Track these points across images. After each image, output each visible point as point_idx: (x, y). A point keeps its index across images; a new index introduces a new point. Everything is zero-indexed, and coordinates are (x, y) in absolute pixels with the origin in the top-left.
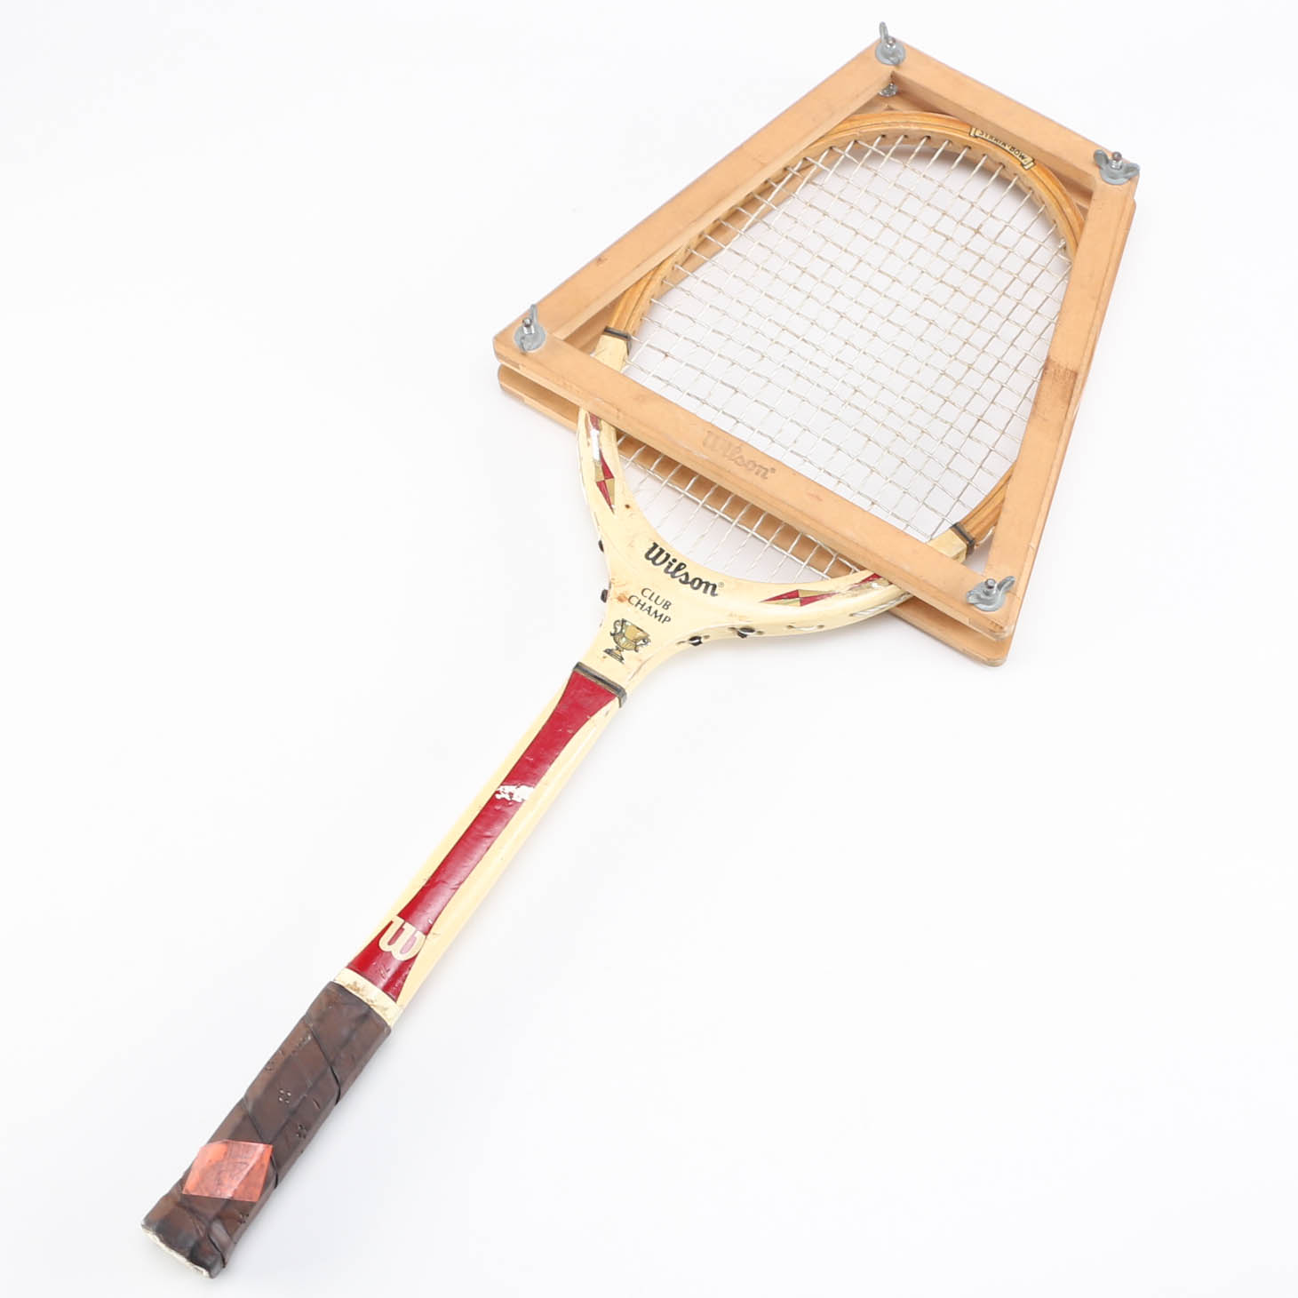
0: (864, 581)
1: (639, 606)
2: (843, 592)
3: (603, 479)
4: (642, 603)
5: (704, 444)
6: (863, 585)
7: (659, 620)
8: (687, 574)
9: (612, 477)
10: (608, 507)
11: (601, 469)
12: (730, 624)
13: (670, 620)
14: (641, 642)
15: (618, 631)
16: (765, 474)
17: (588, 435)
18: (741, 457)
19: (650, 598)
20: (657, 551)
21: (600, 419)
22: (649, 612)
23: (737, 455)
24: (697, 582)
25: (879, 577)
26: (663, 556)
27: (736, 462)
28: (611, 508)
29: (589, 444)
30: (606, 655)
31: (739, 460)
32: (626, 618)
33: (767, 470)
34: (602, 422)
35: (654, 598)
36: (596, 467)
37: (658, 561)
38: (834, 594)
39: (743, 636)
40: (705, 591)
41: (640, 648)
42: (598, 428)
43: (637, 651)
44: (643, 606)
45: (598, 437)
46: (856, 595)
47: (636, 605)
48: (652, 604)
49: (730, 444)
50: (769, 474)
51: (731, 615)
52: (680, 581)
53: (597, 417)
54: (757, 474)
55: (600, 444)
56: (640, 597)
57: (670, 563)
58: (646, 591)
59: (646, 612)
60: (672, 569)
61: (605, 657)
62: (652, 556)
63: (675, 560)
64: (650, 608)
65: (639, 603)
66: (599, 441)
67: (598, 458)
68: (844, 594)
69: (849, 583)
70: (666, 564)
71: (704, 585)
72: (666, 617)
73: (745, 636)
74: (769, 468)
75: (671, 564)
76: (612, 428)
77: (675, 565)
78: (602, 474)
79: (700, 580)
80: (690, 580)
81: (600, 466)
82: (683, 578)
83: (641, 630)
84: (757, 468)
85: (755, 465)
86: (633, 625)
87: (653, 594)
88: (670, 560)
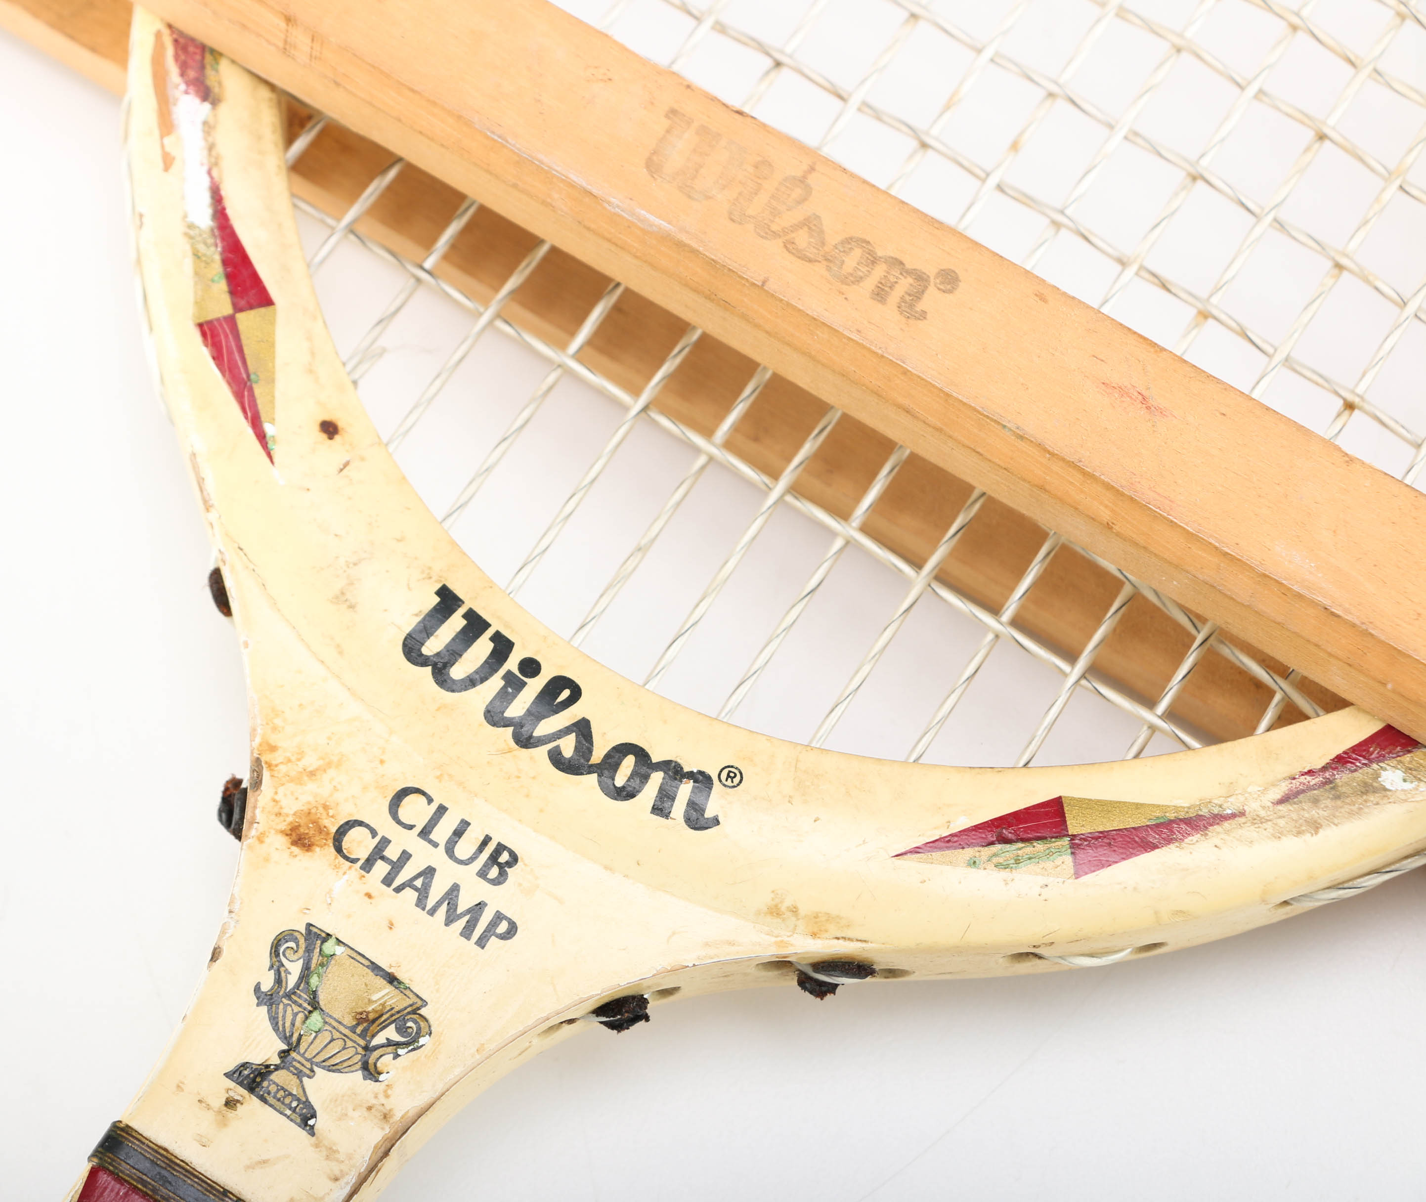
0: (1341, 760)
1: (381, 869)
2: (1253, 807)
3: (228, 310)
4: (393, 853)
5: (652, 166)
6: (1343, 777)
7: (467, 932)
8: (583, 729)
9: (265, 300)
10: (250, 432)
11: (217, 268)
12: (771, 952)
13: (512, 930)
14: (391, 1033)
15: (292, 981)
16: (917, 295)
17: (166, 124)
18: (810, 224)
19: (425, 833)
20: (456, 622)
21: (216, 54)
22: (423, 894)
23: (797, 215)
24: (629, 762)
25: (1408, 743)
26: (483, 647)
27: (789, 246)
28: (261, 437)
29: (168, 161)
30: (240, 1092)
31: (802, 239)
32: (324, 923)
33: (921, 278)
34: (224, 66)
35: (443, 832)
36: (196, 255)
37: (458, 672)
38: (1219, 818)
39: (822, 990)
40: (660, 809)
41: (386, 1062)
42: (206, 94)
43: (371, 1072)
44: (397, 866)
45: (208, 127)
46: (1315, 826)
47: (368, 865)
48: (437, 858)
49: (763, 165)
50: (932, 300)
51: (775, 911)
52: (556, 758)
53: (203, 48)
54: (880, 294)
55: (213, 164)
56: (386, 827)
57: (509, 677)
58: (410, 801)
59: (410, 895)
60: (518, 708)
61: (230, 1104)
62: (432, 646)
63: (531, 667)
64: (429, 872)
65: (378, 854)
66: (211, 148)
67: (204, 219)
68: (1258, 821)
69: (1283, 769)
70: (496, 682)
71: (657, 778)
72: (499, 917)
73: (832, 988)
74: (931, 271)
75: (513, 684)
76: (265, 93)
77: (534, 686)
78: (221, 286)
79: (641, 754)
80: (597, 756)
81: (215, 254)
82: (568, 746)
83: (392, 979)
84: (879, 271)
85: (874, 261)
86: (357, 955)
87: (442, 810)
88: (512, 664)
